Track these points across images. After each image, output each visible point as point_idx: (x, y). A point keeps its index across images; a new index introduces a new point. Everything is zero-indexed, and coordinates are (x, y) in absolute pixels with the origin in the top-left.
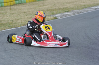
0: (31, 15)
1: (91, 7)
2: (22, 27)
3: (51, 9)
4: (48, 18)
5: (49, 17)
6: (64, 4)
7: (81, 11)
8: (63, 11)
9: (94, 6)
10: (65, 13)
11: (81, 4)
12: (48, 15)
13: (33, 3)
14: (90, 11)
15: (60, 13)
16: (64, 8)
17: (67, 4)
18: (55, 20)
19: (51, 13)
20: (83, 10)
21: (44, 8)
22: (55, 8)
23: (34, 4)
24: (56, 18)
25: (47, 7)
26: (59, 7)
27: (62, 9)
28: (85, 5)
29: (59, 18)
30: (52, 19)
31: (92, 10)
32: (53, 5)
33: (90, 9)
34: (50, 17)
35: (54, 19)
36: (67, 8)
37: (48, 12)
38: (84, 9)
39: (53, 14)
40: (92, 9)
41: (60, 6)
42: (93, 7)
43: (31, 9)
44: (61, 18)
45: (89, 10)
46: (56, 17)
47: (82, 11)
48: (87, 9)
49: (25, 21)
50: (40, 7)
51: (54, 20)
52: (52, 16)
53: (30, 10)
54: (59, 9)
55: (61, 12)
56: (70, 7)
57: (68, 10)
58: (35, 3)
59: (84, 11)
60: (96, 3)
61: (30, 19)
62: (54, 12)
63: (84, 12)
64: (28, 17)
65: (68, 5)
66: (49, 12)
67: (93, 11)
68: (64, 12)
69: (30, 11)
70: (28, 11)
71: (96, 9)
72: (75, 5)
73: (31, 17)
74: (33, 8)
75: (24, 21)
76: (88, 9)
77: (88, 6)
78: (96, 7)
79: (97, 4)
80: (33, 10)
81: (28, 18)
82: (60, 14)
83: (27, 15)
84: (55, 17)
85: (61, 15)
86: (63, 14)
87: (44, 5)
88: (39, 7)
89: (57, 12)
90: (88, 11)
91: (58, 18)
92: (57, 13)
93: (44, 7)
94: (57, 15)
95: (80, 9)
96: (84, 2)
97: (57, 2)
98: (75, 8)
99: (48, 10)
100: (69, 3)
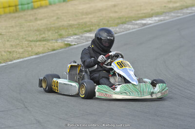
0: (16, 39)
1: (133, 22)
2: (4, 64)
3: (54, 27)
4: (53, 44)
5: (55, 43)
6: (76, 16)
7: (115, 29)
8: (80, 31)
9: (138, 20)
10: (86, 35)
11: (112, 15)
12: (52, 40)
13: (13, 15)
14: (134, 30)
15: (76, 34)
16: (79, 25)
17: (84, 17)
18: (67, 49)
19: (57, 34)
20: (118, 27)
21: (39, 25)
22: (61, 24)
23: (16, 18)
24: (70, 45)
25: (44, 22)
26: (69, 22)
27: (76, 26)
28: (120, 18)
29: (75, 45)
30: (61, 48)
31: (136, 26)
32: (55, 18)
33: (132, 25)
34: (56, 44)
35: (65, 46)
36: (85, 23)
37: (50, 33)
38: (121, 25)
40: (137, 24)
41: (69, 20)
42: (138, 22)
43: (12, 27)
44: (80, 45)
45: (131, 28)
46: (69, 42)
47: (117, 29)
48: (126, 26)
49: (8, 53)
50: (31, 24)
51: (65, 48)
52: (60, 41)
53: (11, 30)
54: (71, 26)
55: (76, 32)
56: (92, 22)
57: (89, 29)
58: (16, 15)
59: (122, 30)
60: (142, 14)
61: (16, 48)
62: (63, 32)
63: (121, 32)
64: (11, 43)
65: (86, 18)
66: (52, 33)
67: (138, 30)
68: (82, 33)
69: (11, 32)
70: (8, 32)
71: (145, 25)
72: (101, 18)
73: (17, 43)
74: (16, 26)
75: (5, 52)
76: (128, 24)
77: (127, 20)
78: (144, 22)
79: (144, 15)
80: (18, 28)
81: (12, 46)
82: (75, 37)
83: (8, 41)
84: (66, 42)
85: (78, 38)
86: (81, 36)
87: (36, 19)
88: (28, 24)
89: (69, 33)
90: (129, 30)
91: (72, 45)
92: (69, 36)
93: (39, 22)
94: (69, 39)
95: (112, 26)
96: (116, 12)
97: (63, 13)
98: (101, 23)
99: (49, 29)
100: (87, 14)
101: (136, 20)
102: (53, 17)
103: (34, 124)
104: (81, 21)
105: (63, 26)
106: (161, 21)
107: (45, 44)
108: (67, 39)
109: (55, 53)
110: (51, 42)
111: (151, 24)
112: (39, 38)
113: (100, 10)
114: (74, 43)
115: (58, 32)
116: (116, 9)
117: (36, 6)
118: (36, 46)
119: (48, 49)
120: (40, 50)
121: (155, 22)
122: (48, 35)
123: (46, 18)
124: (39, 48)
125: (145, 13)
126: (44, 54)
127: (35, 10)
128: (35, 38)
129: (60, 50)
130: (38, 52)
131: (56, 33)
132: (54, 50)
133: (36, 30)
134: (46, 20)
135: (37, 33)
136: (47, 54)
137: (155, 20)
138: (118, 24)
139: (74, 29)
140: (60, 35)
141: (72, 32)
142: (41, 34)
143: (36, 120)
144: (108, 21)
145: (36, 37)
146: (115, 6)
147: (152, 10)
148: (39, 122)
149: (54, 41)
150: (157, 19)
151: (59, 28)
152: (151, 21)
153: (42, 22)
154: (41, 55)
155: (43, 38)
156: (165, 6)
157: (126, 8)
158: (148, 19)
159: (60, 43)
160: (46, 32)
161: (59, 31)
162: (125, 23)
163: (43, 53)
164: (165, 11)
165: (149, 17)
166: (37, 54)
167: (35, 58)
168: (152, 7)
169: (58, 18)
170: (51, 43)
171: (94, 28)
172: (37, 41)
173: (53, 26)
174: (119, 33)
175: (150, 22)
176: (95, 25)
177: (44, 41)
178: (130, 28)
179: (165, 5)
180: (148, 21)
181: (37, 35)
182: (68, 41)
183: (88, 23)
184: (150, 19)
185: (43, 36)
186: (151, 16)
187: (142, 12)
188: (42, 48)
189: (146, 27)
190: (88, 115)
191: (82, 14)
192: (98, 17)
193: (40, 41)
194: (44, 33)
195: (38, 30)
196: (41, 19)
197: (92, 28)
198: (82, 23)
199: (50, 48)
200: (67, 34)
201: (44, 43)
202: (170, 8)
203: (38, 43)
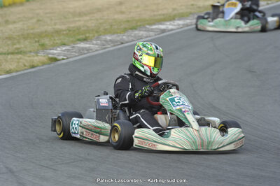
1: (148, 26)
3: (32, 34)
4: (32, 58)
5: (34, 56)
6: (65, 18)
7: (121, 37)
8: (71, 39)
9: (154, 24)
10: (78, 45)
11: (116, 16)
12: (31, 52)
15: (64, 45)
16: (70, 31)
17: (77, 19)
18: (52, 65)
19: (37, 44)
20: (126, 34)
21: (11, 30)
22: (43, 29)
24: (56, 60)
25: (19, 25)
26: (54, 27)
27: (65, 32)
28: (128, 21)
29: (63, 59)
30: (44, 64)
31: (151, 33)
32: (35, 20)
33: (145, 31)
34: (36, 58)
35: (49, 62)
36: (79, 28)
37: (27, 42)
38: (130, 31)
39: (43, 47)
40: (152, 30)
41: (55, 24)
42: (154, 27)
44: (71, 60)
45: (145, 35)
46: (56, 56)
47: (124, 37)
48: (136, 32)
51: (49, 64)
52: (41, 54)
54: (58, 32)
55: (65, 41)
56: (88, 27)
57: (84, 37)
59: (131, 39)
60: (160, 15)
62: (46, 41)
63: (130, 42)
65: (79, 21)
66: (30, 42)
68: (74, 42)
71: (163, 31)
72: (101, 21)
76: (140, 31)
77: (139, 24)
78: (162, 27)
79: (162, 17)
82: (64, 48)
84: (50, 56)
85: (68, 50)
86: (73, 47)
87: (7, 22)
89: (55, 42)
91: (59, 60)
92: (54, 46)
93: (11, 26)
94: (55, 51)
95: (117, 33)
96: (122, 13)
97: (47, 13)
98: (101, 29)
99: (25, 37)
100: (80, 14)
101: (151, 24)
102: (32, 18)
103: (3, 173)
104: (72, 25)
105: (46, 32)
106: (187, 25)
107: (21, 58)
108: (52, 51)
109: (34, 72)
110: (28, 55)
111: (172, 30)
112: (11, 49)
113: (99, 10)
114: (61, 57)
115: (39, 42)
116: (123, 8)
117: (7, 4)
118: (6, 61)
119: (25, 66)
120: (13, 66)
121: (177, 27)
122: (24, 45)
123: (22, 20)
124: (12, 64)
125: (164, 15)
126: (19, 73)
127: (6, 9)
128: (5, 49)
129: (42, 67)
130: (10, 70)
131: (36, 42)
132: (33, 67)
133: (6, 38)
134: (21, 23)
135: (9, 42)
136: (22, 72)
137: (179, 25)
138: (125, 30)
139: (62, 37)
140: (43, 45)
141: (59, 42)
142: (14, 44)
143: (7, 168)
144: (111, 26)
145: (7, 48)
146: (121, 4)
147: (174, 9)
148: (11, 171)
149: (33, 54)
150: (181, 22)
151: (40, 35)
152: (172, 25)
153: (16, 25)
154: (14, 74)
155: (17, 49)
156: (192, 5)
157: (138, 7)
158: (168, 23)
159: (41, 57)
160: (22, 41)
161: (40, 40)
162: (136, 29)
163: (17, 71)
164: (193, 11)
165: (170, 20)
166: (8, 72)
167: (5, 79)
168: (175, 6)
169: (39, 20)
170: (29, 57)
171: (91, 35)
172: (8, 54)
173: (32, 31)
174: (127, 42)
175: (170, 27)
176: (93, 30)
177: (18, 53)
178: (142, 35)
179: (192, 3)
180: (168, 26)
181: (8, 45)
182: (53, 54)
183: (83, 29)
184: (172, 22)
185: (18, 46)
186: (172, 18)
187: (160, 12)
188: (15, 64)
189: (165, 34)
190: (81, 161)
191: (74, 14)
192: (97, 20)
193: (12, 53)
194: (19, 42)
195: (9, 38)
196: (14, 22)
197: (87, 35)
198: (74, 27)
199: (26, 64)
200: (51, 43)
201: (19, 56)
202: (199, 7)
203: (9, 57)
